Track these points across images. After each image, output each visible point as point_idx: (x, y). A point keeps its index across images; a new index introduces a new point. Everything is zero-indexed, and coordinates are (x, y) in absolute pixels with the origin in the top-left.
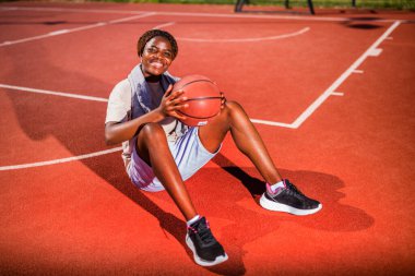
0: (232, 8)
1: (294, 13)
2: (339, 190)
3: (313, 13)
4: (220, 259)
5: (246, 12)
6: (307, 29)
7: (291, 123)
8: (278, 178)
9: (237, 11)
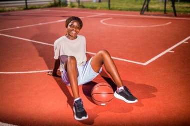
0: (139, 12)
1: (167, 16)
2: (152, 93)
3: (176, 16)
4: (84, 118)
5: (145, 15)
6: (170, 23)
7: (144, 63)
8: (121, 85)
9: (141, 14)
